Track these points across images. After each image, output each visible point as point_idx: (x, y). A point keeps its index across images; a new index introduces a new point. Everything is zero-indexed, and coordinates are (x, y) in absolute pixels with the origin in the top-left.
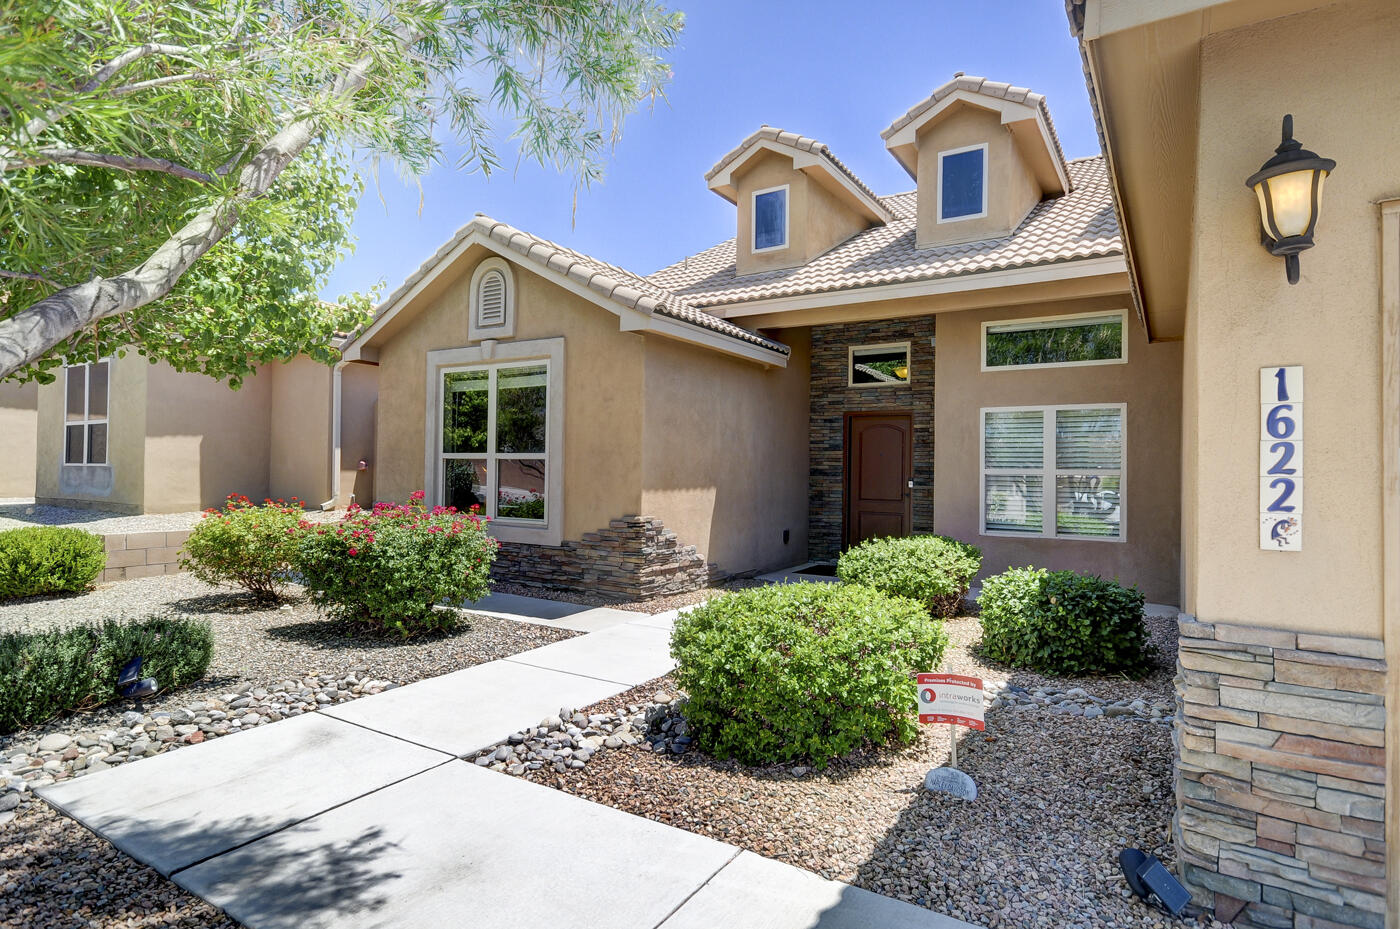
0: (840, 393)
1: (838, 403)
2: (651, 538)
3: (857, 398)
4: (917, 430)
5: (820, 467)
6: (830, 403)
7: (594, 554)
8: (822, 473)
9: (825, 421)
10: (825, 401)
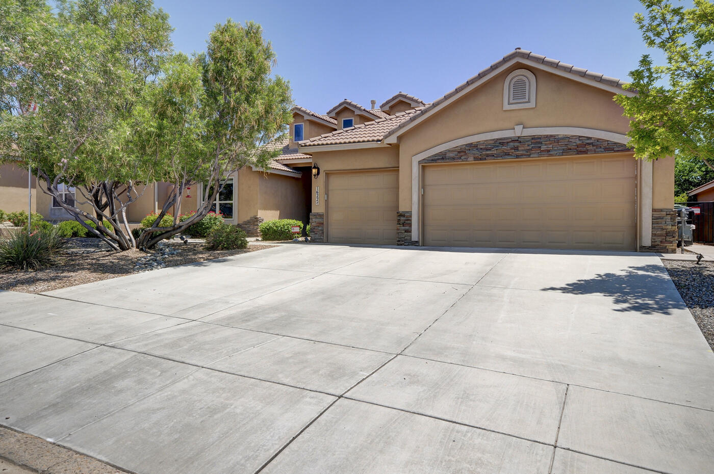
2: (261, 222)
7: (246, 226)
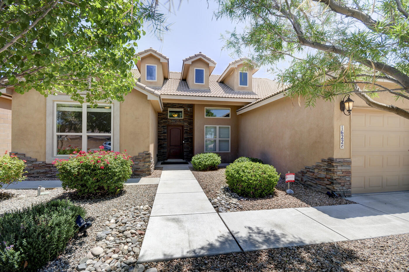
0: (166, 119)
1: (165, 122)
3: (170, 121)
4: (185, 129)
5: (161, 138)
6: (163, 122)
8: (161, 139)
9: (162, 126)
10: (162, 121)
